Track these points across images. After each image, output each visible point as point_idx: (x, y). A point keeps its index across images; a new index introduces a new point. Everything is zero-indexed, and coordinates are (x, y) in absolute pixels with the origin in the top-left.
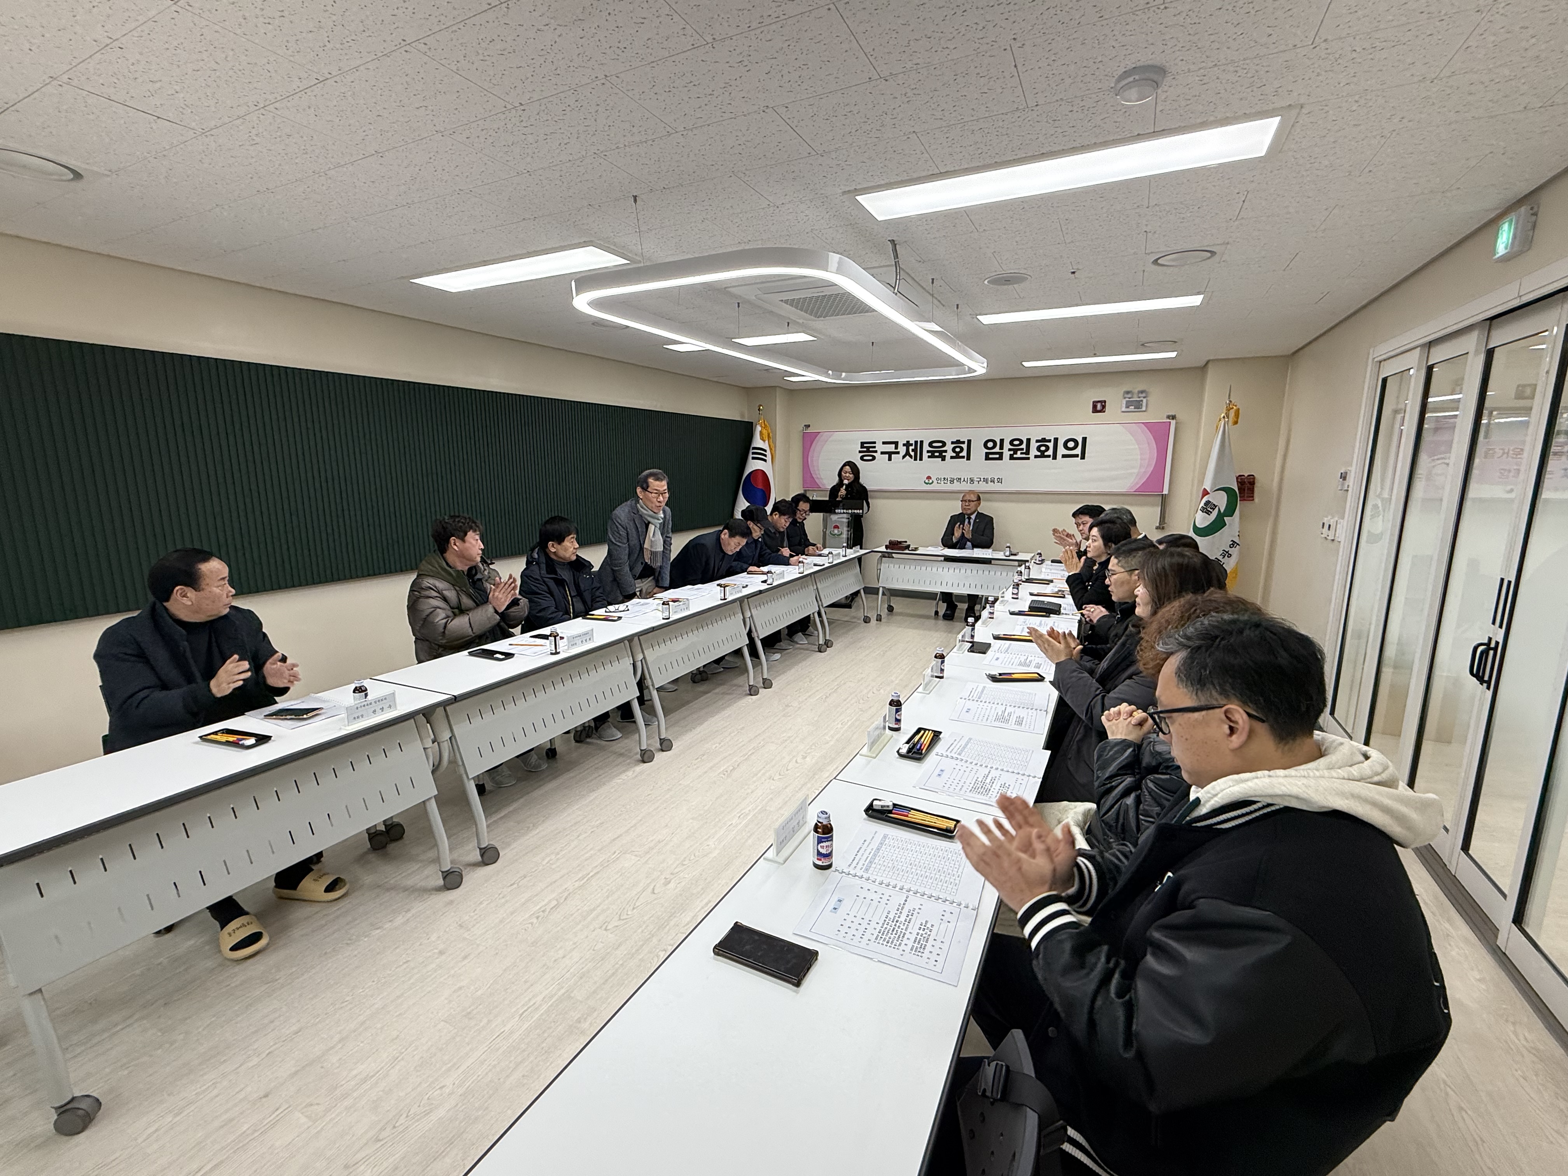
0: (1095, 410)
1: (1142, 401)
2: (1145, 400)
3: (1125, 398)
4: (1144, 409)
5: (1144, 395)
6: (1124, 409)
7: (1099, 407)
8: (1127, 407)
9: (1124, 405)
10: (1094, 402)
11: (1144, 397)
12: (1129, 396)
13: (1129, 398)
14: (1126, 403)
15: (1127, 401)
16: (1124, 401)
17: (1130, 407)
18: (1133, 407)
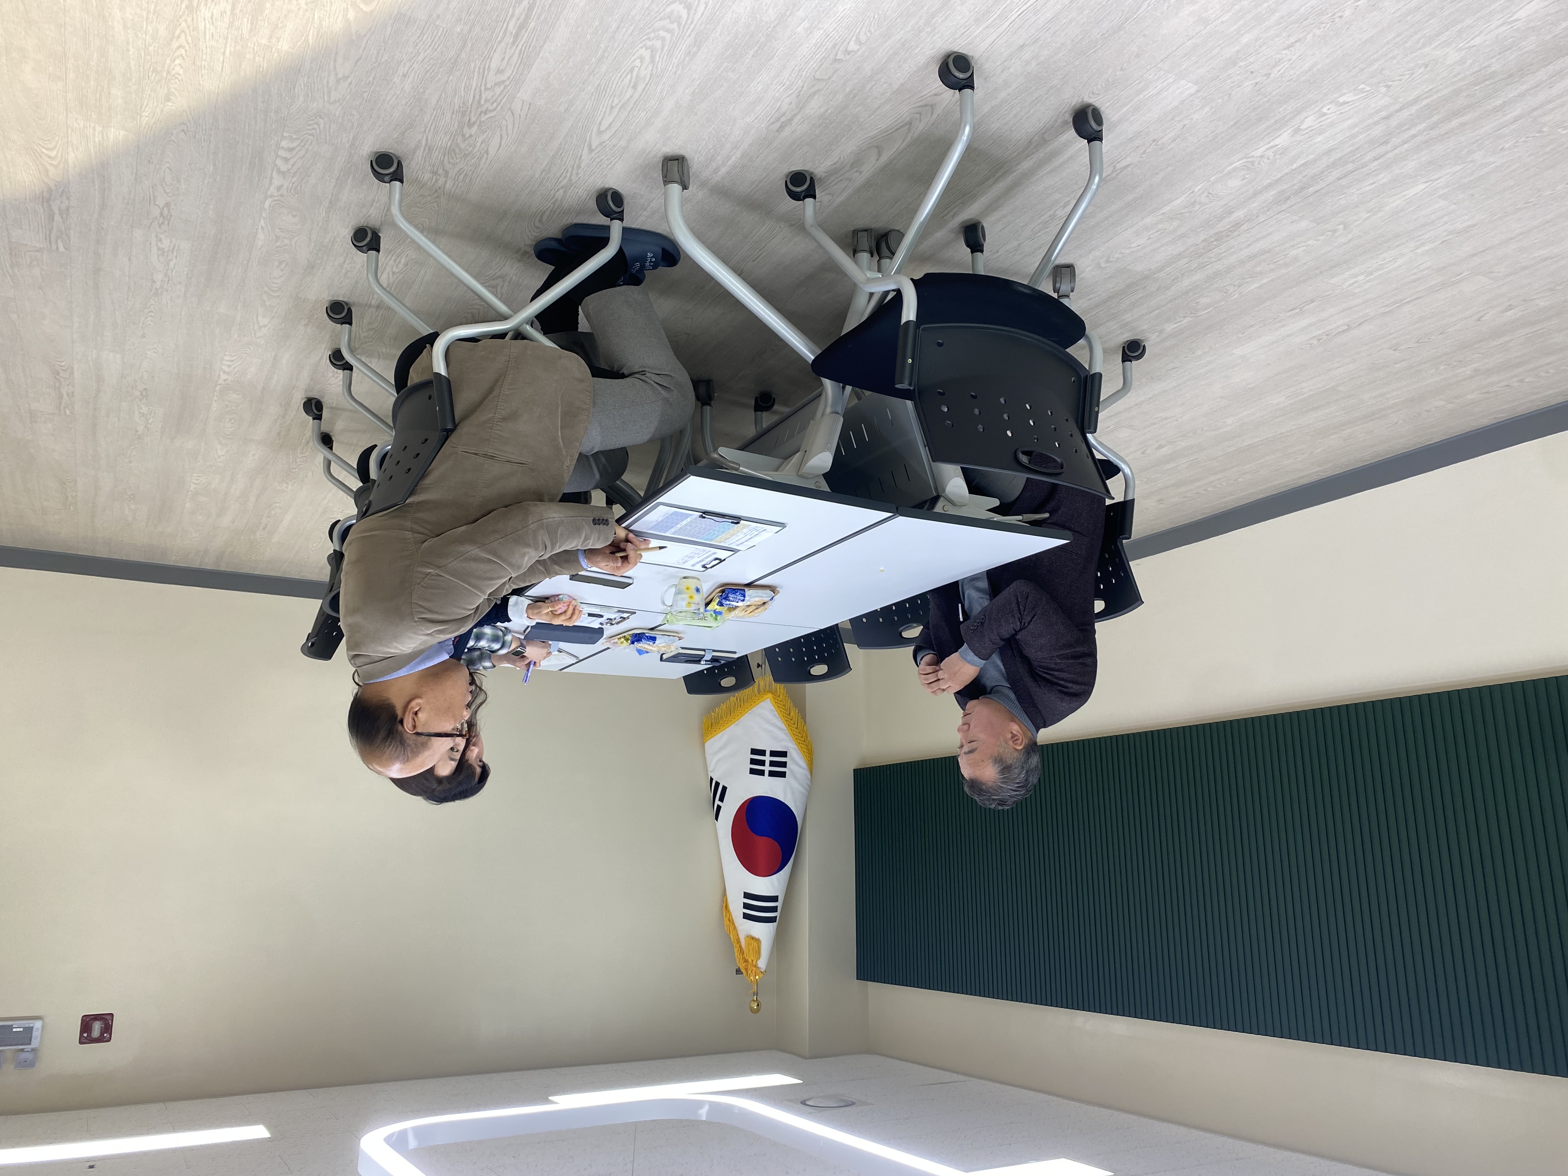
0: (107, 1020)
3: (33, 1050)
6: (38, 1024)
7: (96, 1029)
8: (29, 1030)
9: (35, 1034)
10: (109, 1040)
12: (23, 1056)
13: (22, 1050)
14: (31, 1040)
15: (30, 1044)
16: (35, 1044)
17: (22, 1029)
18: (14, 1030)
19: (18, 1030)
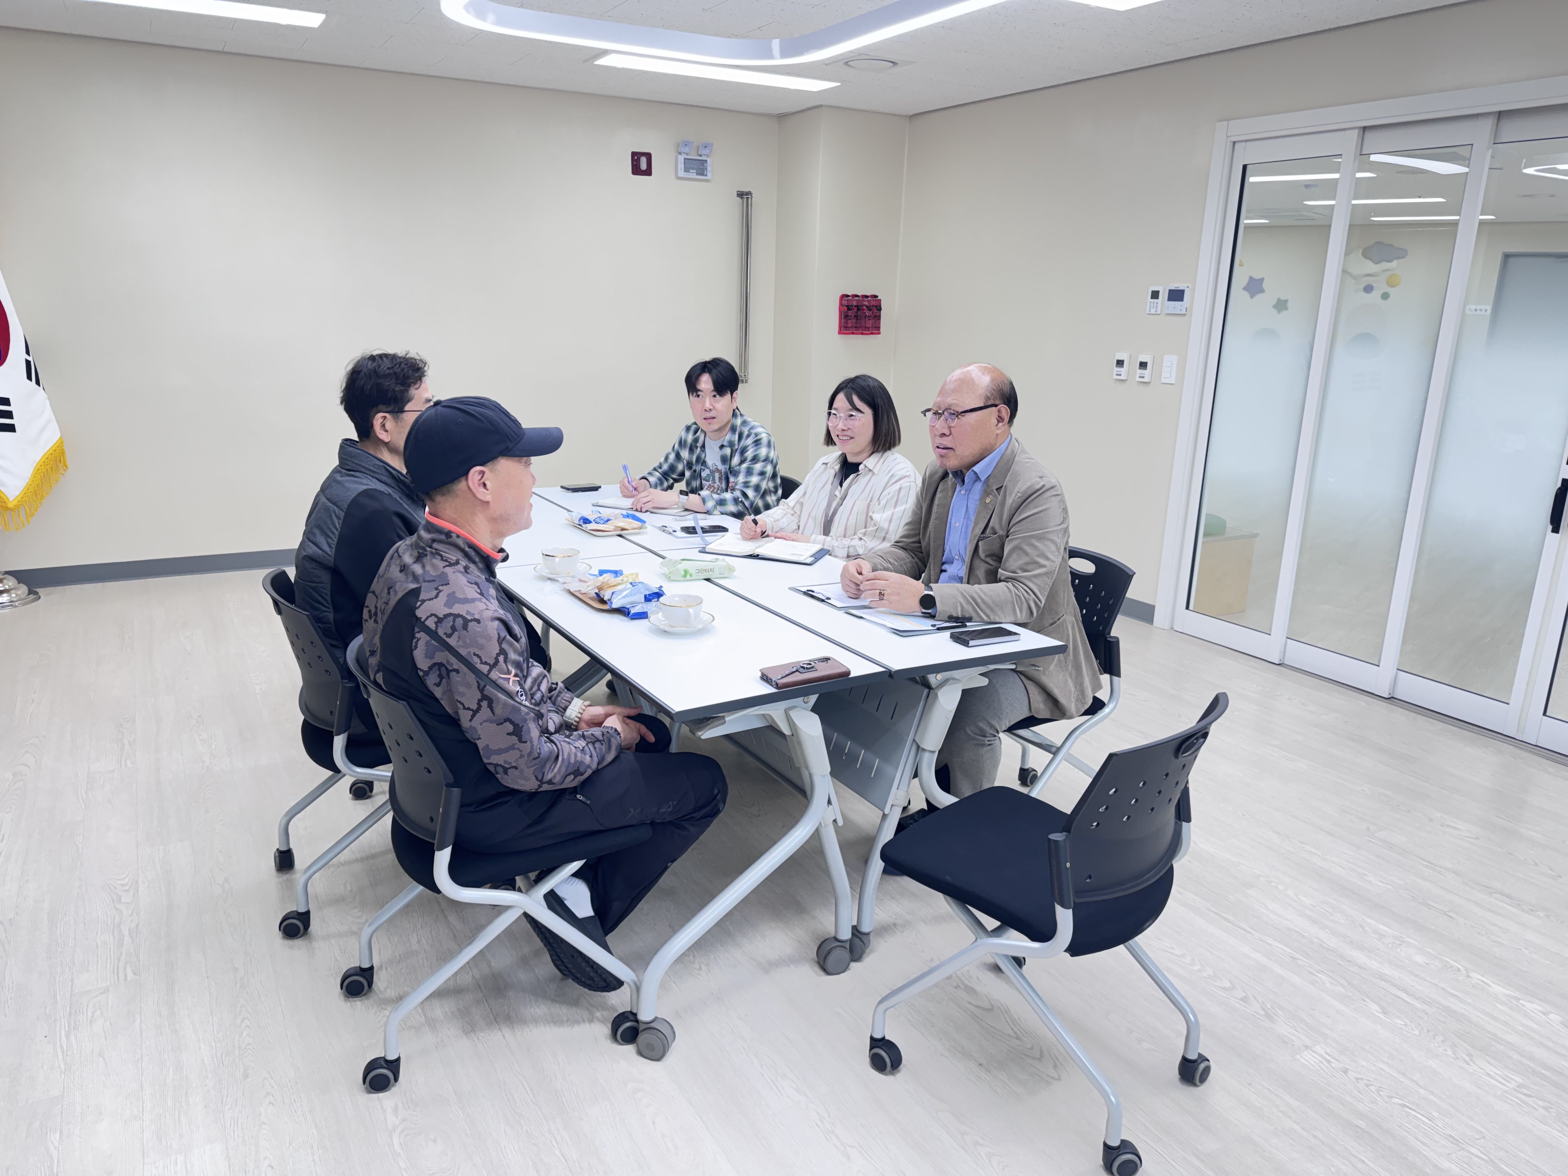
0: (636, 170)
1: (706, 161)
2: (709, 160)
3: (680, 153)
4: (709, 177)
5: (706, 151)
6: (681, 173)
7: (644, 166)
8: (686, 170)
9: (681, 166)
10: (634, 154)
11: (707, 156)
12: (686, 150)
13: (687, 154)
14: (684, 162)
15: (685, 159)
16: (681, 158)
17: (691, 171)
18: (695, 171)
19: (692, 171)
